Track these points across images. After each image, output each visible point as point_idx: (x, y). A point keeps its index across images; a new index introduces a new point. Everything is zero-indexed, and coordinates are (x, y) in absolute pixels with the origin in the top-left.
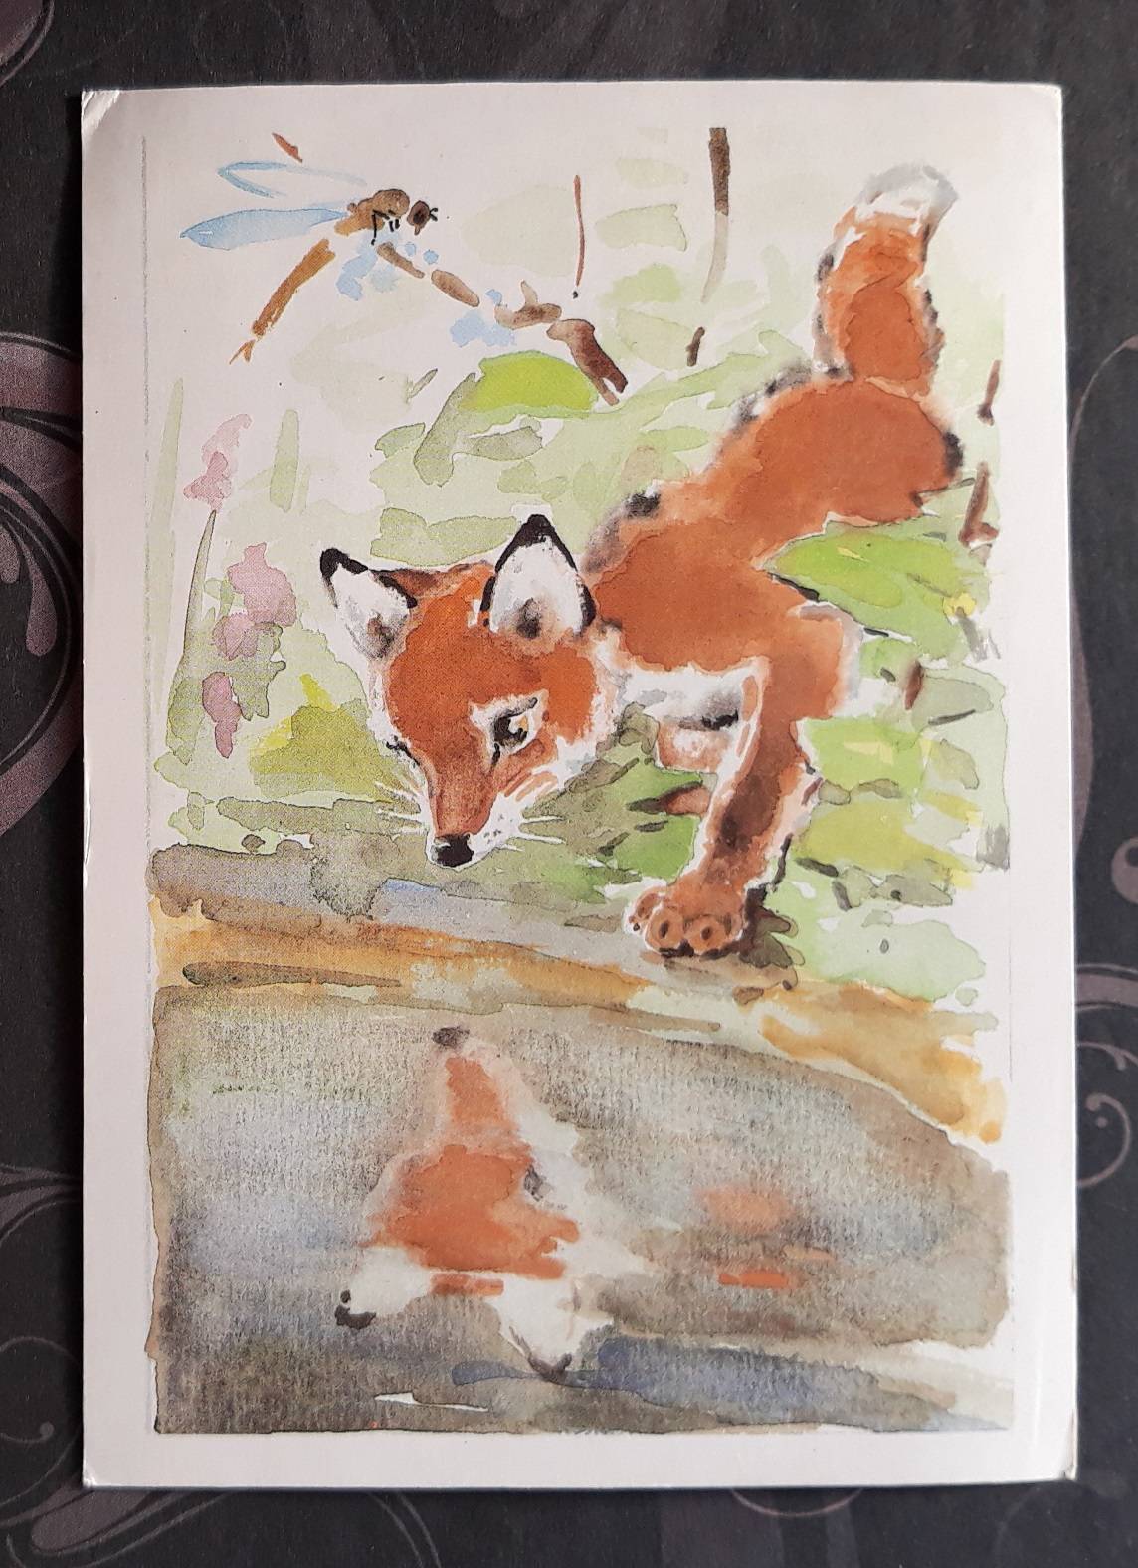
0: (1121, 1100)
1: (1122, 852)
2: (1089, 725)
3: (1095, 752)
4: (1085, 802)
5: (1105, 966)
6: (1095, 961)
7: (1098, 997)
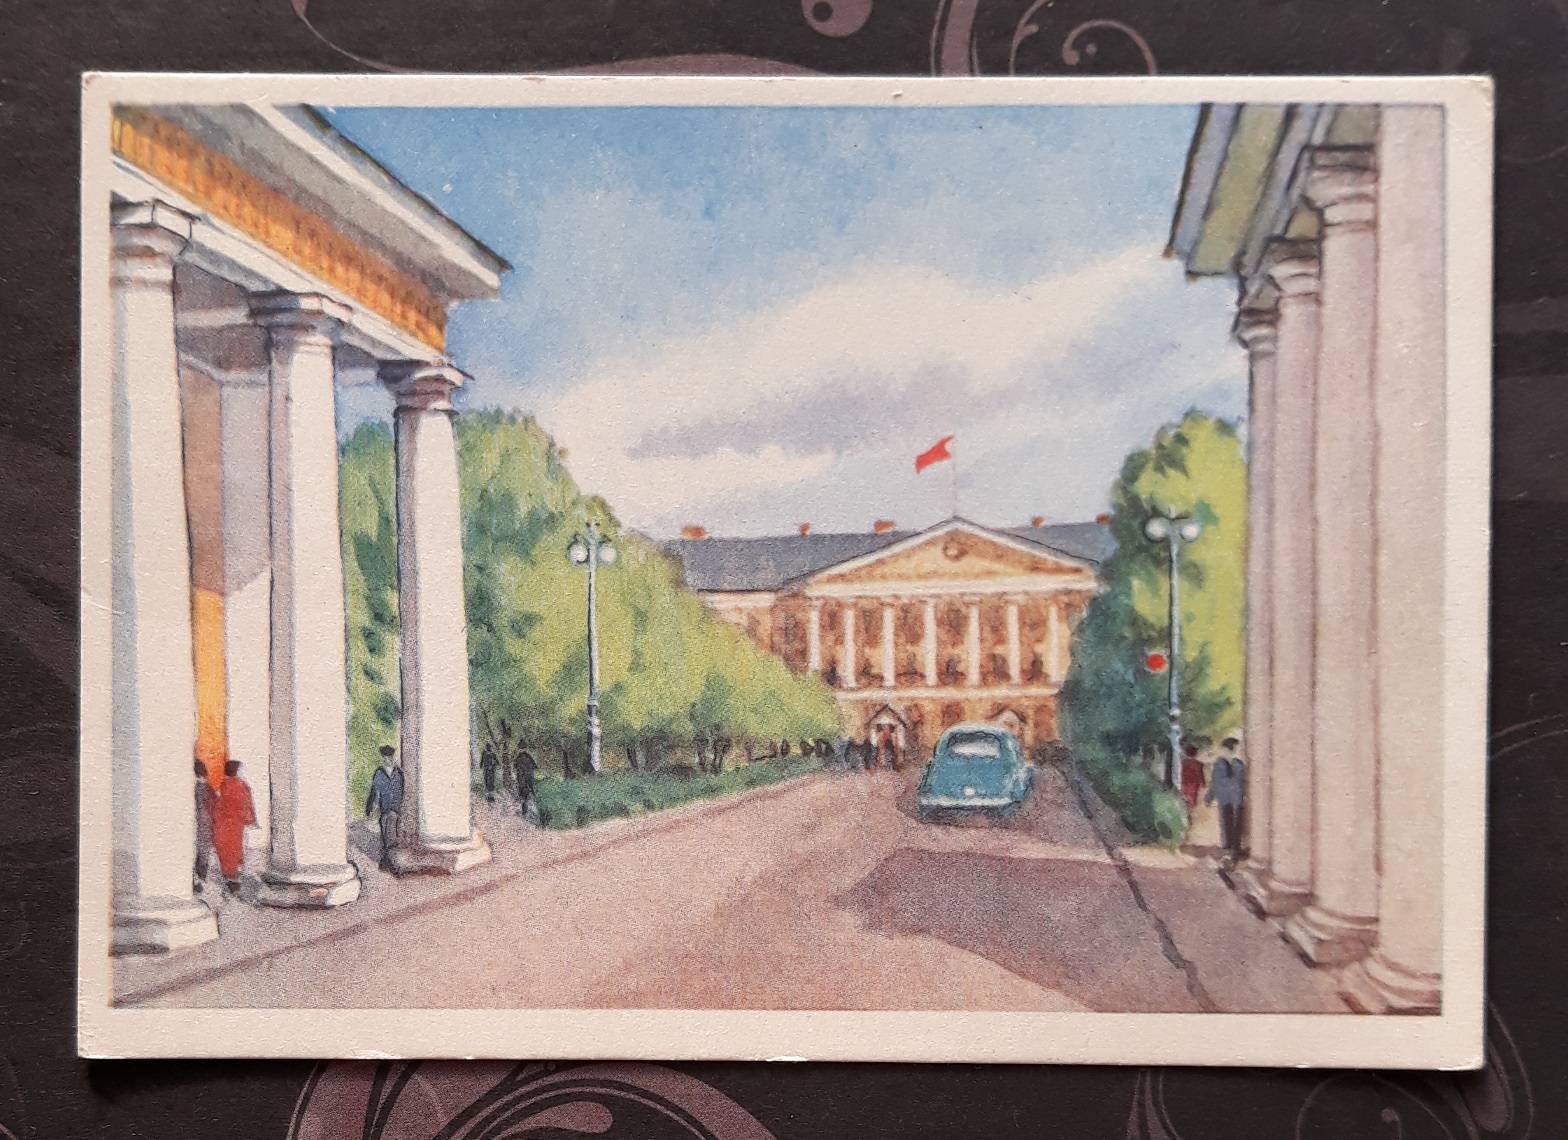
0: (1070, 28)
1: (818, 26)
2: (689, 58)
3: (716, 52)
4: (768, 62)
5: (933, 45)
6: (928, 55)
7: (966, 52)
